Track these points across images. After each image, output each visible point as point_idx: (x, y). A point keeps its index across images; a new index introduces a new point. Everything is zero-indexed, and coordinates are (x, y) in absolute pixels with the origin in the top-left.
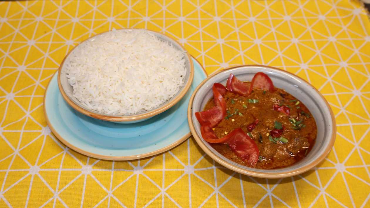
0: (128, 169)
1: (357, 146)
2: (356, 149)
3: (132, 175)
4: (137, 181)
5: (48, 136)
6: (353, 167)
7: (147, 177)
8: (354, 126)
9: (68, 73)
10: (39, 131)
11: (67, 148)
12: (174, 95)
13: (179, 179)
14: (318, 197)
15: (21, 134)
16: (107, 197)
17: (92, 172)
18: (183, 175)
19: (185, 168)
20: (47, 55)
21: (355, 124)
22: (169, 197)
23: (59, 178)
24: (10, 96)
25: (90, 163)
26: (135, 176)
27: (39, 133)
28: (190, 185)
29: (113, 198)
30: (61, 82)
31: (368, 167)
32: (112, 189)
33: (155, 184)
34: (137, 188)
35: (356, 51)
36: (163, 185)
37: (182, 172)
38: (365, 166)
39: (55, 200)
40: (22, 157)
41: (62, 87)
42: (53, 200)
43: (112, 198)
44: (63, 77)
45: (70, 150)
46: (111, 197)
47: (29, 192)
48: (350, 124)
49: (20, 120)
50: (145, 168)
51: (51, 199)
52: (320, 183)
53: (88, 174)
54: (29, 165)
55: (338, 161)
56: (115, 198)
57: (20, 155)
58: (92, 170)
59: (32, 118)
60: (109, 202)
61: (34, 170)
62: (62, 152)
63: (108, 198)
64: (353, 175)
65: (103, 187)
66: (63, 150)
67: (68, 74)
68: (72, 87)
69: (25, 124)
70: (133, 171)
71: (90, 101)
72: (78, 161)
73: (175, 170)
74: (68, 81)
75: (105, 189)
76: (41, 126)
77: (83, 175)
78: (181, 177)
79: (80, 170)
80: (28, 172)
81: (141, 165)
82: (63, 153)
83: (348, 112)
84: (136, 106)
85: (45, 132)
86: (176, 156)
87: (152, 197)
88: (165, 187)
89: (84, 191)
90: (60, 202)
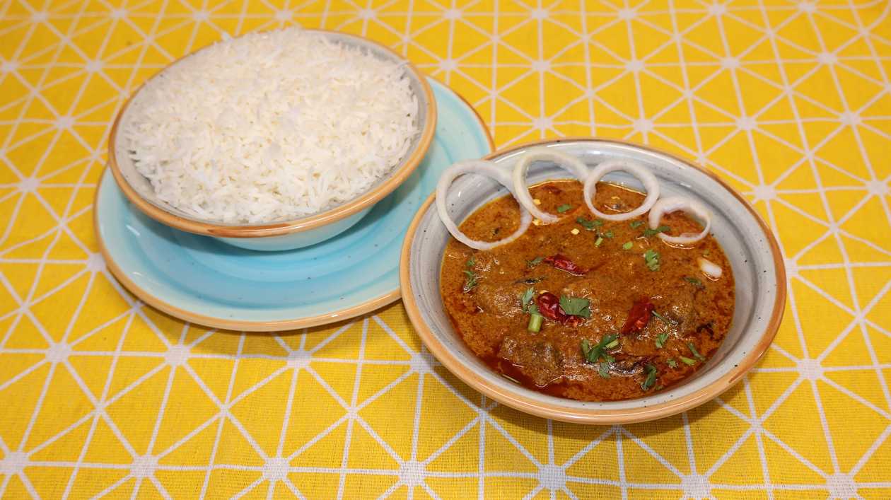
0: (275, 355)
1: (860, 317)
2: (858, 326)
3: (282, 370)
4: (294, 384)
5: (100, 273)
6: (845, 369)
7: (318, 378)
8: (855, 270)
9: (133, 150)
10: (80, 262)
11: (138, 303)
12: (400, 159)
13: (394, 384)
14: (742, 440)
15: (40, 271)
16: (215, 417)
17: (190, 361)
18: (407, 374)
19: (412, 359)
21: (860, 264)
22: (365, 425)
23: (111, 373)
24: (29, 185)
25: (188, 340)
26: (291, 371)
27: (81, 267)
28: (420, 399)
29: (230, 420)
30: (121, 170)
31: (884, 371)
32: (231, 400)
33: (336, 397)
34: (290, 401)
36: (355, 398)
37: (405, 369)
38: (877, 367)
39: (96, 420)
40: (34, 321)
41: (126, 181)
42: (92, 419)
43: (228, 421)
44: (123, 161)
45: (146, 308)
46: (226, 418)
47: (40, 401)
48: (848, 265)
49: (41, 237)
50: (316, 354)
51: (87, 418)
52: (752, 406)
53: (179, 364)
54: (50, 340)
55: (806, 353)
56: (235, 421)
57: (30, 315)
58: (190, 357)
59: (69, 232)
60: (220, 429)
61: (58, 352)
62: (128, 312)
63: (217, 422)
64: (844, 390)
65: (211, 394)
66: (128, 307)
67: (134, 153)
68: (148, 180)
69: (51, 246)
70: (285, 359)
71: (201, 202)
72: (161, 335)
73: (387, 362)
74: (136, 168)
75: (215, 399)
76: (86, 249)
77: (168, 368)
78: (399, 380)
79: (163, 356)
80: (43, 356)
81: (307, 348)
82: (128, 315)
83: (846, 234)
84: (316, 195)
85: (94, 265)
86: (393, 330)
87: (324, 427)
88: (359, 402)
89: (165, 401)
90: (106, 425)
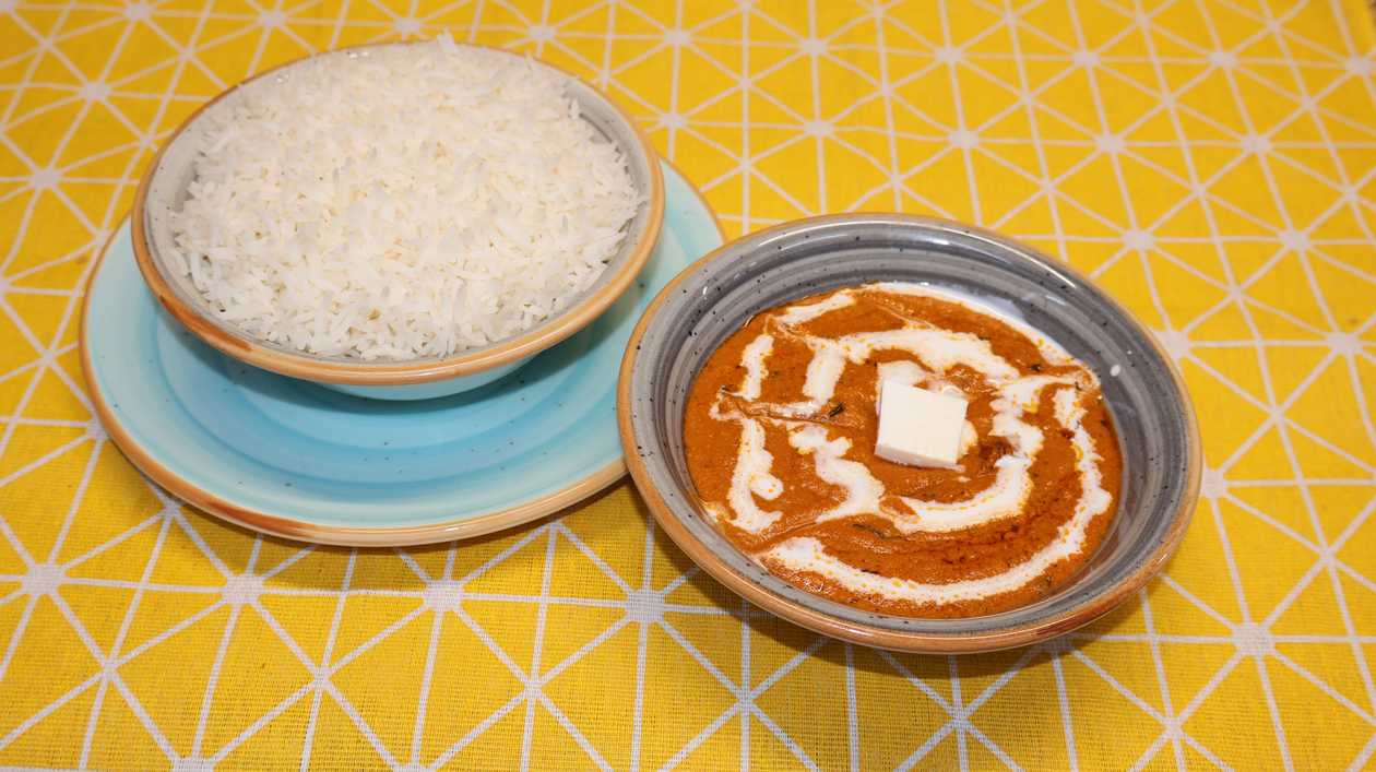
1: (1276, 415)
2: (1274, 427)
3: (418, 611)
8: (1268, 349)
10: (78, 424)
15: (8, 434)
19: (628, 599)
20: (189, 54)
21: (1278, 343)
22: (552, 707)
24: (45, 178)
26: (430, 614)
29: (331, 698)
32: (332, 662)
35: (1308, 105)
43: (328, 699)
46: (324, 692)
48: (1258, 343)
54: (27, 559)
59: (61, 372)
62: (158, 515)
63: (312, 698)
69: (28, 395)
70: (421, 592)
80: (17, 585)
81: (457, 574)
83: (1254, 303)
88: (543, 669)
